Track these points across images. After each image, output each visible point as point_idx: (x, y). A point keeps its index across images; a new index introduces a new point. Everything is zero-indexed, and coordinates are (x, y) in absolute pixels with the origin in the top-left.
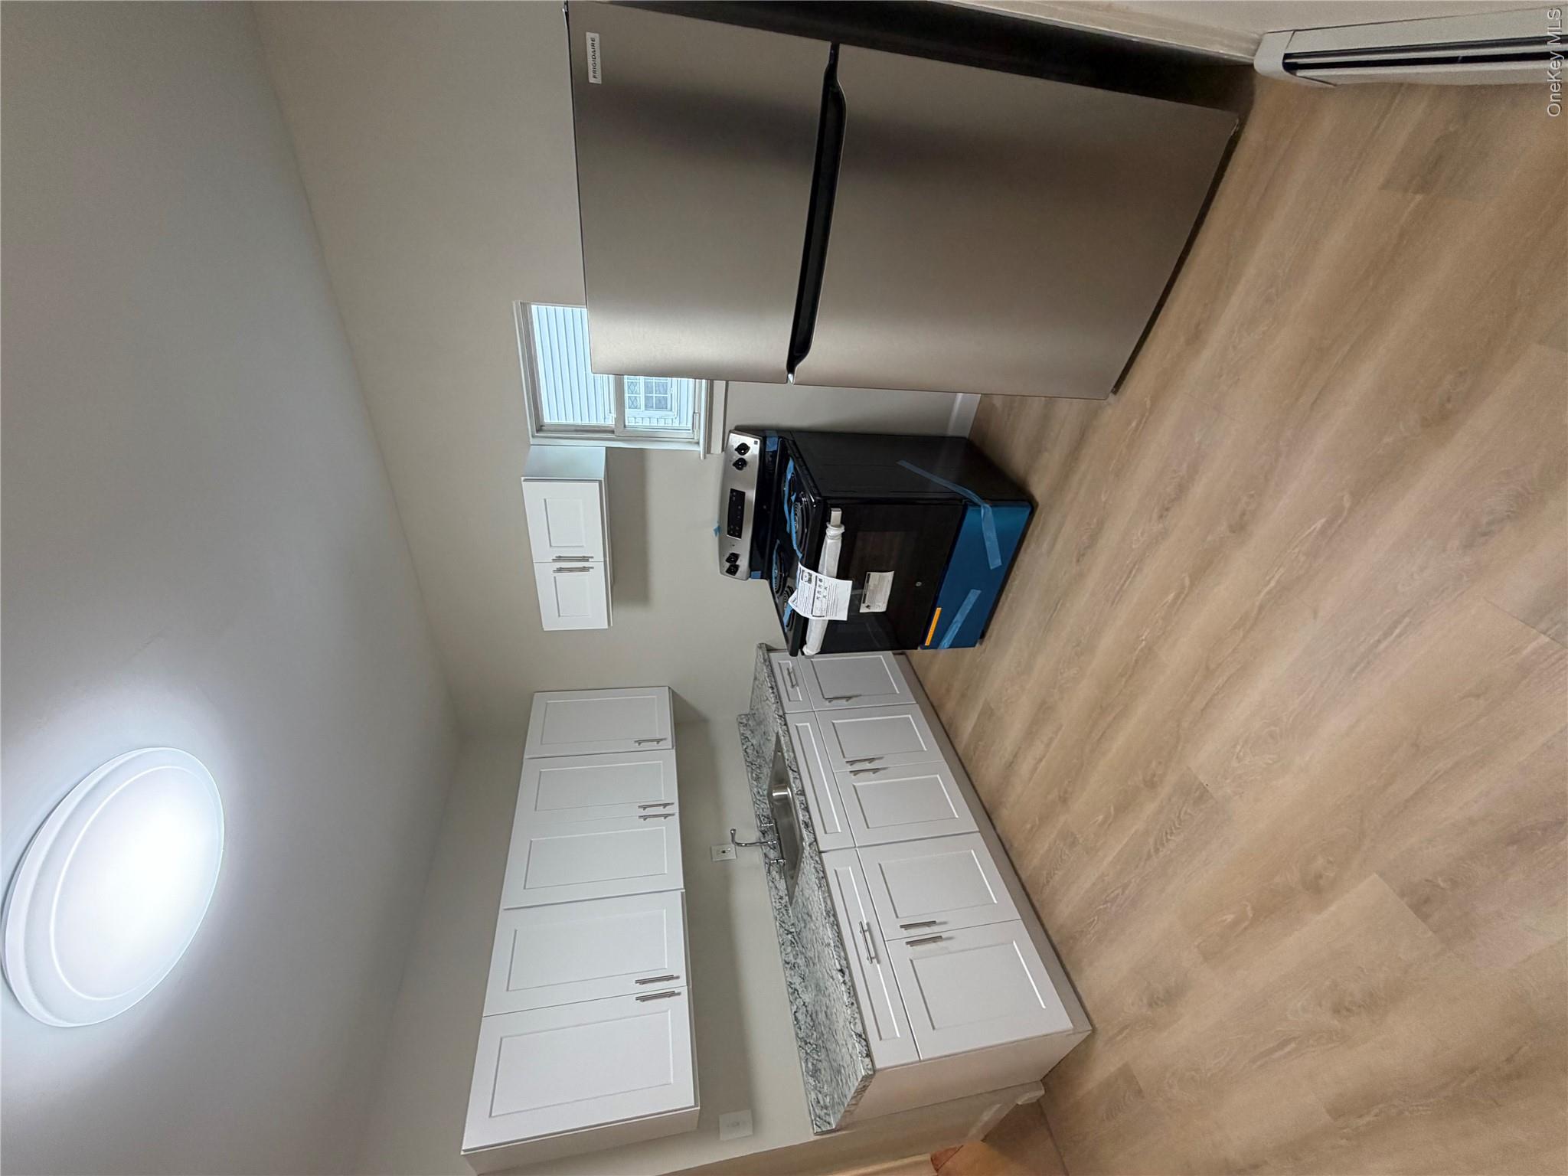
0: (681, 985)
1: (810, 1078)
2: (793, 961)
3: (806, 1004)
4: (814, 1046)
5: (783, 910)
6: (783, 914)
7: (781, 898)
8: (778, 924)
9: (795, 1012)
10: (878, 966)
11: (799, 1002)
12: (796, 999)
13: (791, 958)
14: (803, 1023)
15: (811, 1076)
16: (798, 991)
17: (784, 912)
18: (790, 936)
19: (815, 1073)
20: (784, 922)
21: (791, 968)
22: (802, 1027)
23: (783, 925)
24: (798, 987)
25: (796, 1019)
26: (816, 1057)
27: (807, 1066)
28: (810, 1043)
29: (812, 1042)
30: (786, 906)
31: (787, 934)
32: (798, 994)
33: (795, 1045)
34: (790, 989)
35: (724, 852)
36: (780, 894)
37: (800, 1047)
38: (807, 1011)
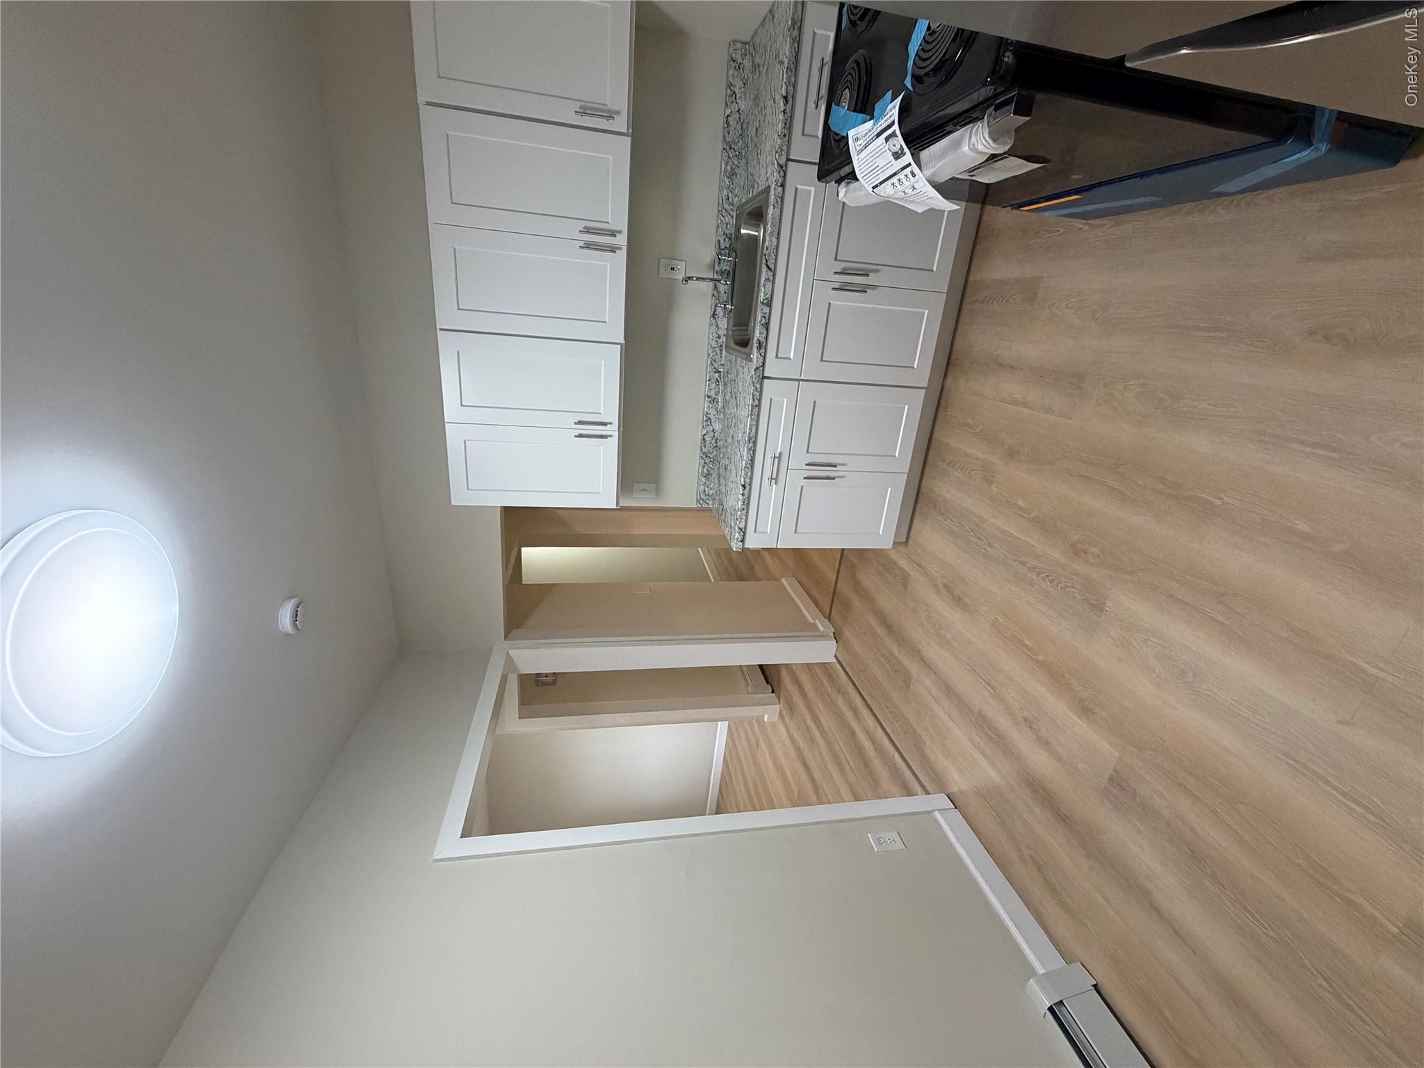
0: (613, 430)
1: (703, 477)
2: (714, 396)
3: (715, 431)
4: (712, 460)
5: (717, 349)
6: (717, 354)
7: (719, 337)
8: (709, 361)
9: (704, 434)
10: (774, 486)
11: (710, 428)
12: (708, 425)
13: (713, 394)
14: (708, 443)
16: (711, 420)
17: (718, 352)
18: (717, 375)
19: (707, 475)
20: (715, 361)
21: (710, 402)
23: (714, 364)
24: (712, 417)
25: (704, 439)
26: (711, 467)
28: (709, 457)
29: (711, 456)
30: (721, 346)
31: (715, 372)
32: (710, 422)
33: (697, 455)
34: (705, 417)
35: (672, 269)
36: (720, 332)
37: (701, 456)
38: (714, 436)
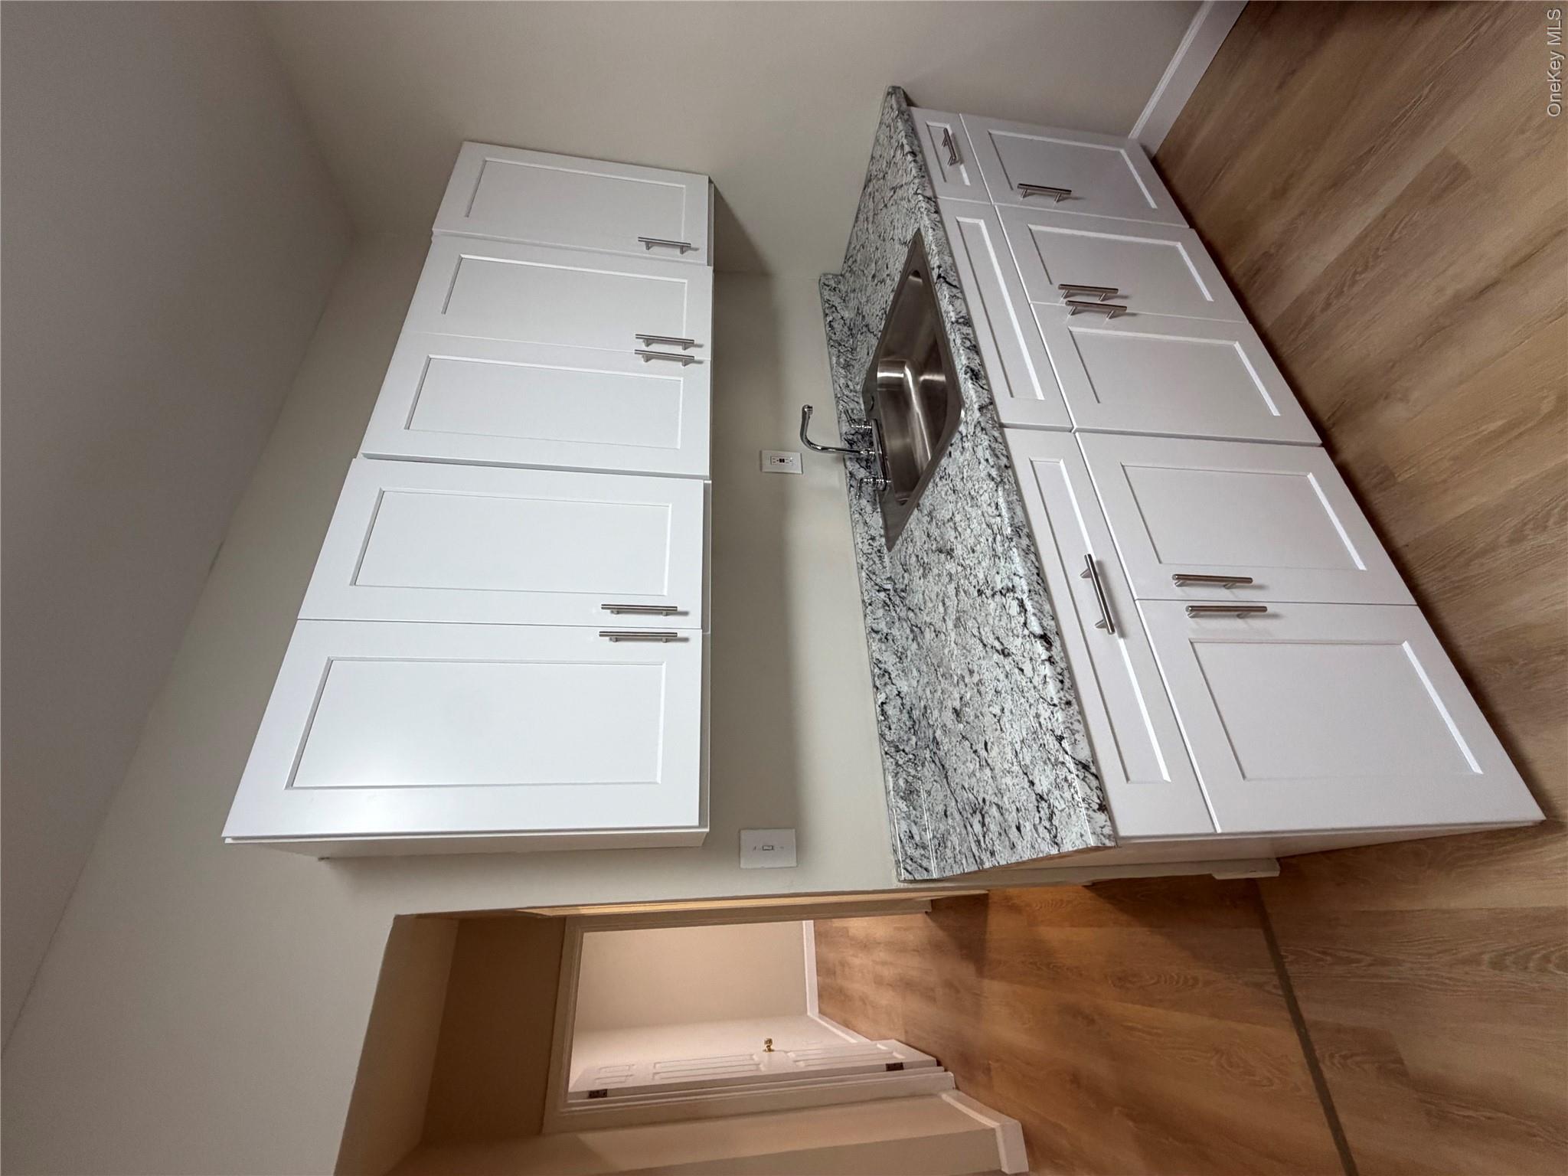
0: (691, 626)
1: (900, 801)
2: (885, 630)
3: (902, 695)
4: (911, 756)
5: (874, 555)
6: (874, 563)
7: (873, 539)
8: (864, 574)
9: (882, 703)
10: (1121, 642)
11: (891, 690)
12: (886, 684)
13: (882, 626)
14: (895, 720)
15: (902, 798)
16: (889, 674)
17: (877, 560)
18: (882, 595)
19: (909, 794)
20: (874, 573)
21: (880, 640)
22: (893, 727)
23: (874, 578)
24: (890, 669)
25: (883, 713)
26: (913, 772)
27: (896, 784)
28: (904, 751)
29: (907, 750)
30: (879, 551)
31: (879, 591)
32: (890, 678)
33: (876, 749)
34: (876, 670)
35: (782, 461)
36: (872, 532)
37: (886, 753)
38: (902, 704)
